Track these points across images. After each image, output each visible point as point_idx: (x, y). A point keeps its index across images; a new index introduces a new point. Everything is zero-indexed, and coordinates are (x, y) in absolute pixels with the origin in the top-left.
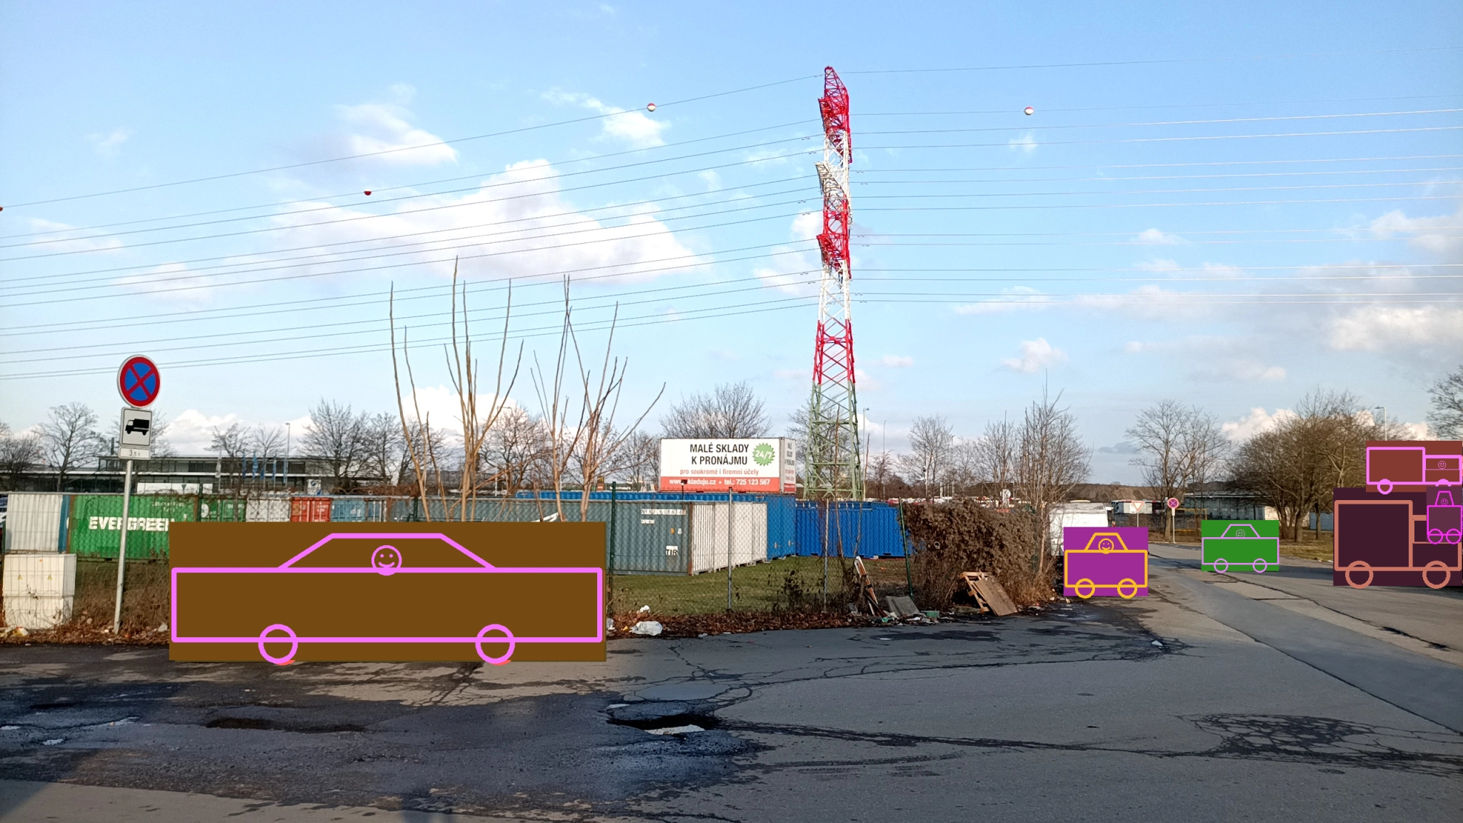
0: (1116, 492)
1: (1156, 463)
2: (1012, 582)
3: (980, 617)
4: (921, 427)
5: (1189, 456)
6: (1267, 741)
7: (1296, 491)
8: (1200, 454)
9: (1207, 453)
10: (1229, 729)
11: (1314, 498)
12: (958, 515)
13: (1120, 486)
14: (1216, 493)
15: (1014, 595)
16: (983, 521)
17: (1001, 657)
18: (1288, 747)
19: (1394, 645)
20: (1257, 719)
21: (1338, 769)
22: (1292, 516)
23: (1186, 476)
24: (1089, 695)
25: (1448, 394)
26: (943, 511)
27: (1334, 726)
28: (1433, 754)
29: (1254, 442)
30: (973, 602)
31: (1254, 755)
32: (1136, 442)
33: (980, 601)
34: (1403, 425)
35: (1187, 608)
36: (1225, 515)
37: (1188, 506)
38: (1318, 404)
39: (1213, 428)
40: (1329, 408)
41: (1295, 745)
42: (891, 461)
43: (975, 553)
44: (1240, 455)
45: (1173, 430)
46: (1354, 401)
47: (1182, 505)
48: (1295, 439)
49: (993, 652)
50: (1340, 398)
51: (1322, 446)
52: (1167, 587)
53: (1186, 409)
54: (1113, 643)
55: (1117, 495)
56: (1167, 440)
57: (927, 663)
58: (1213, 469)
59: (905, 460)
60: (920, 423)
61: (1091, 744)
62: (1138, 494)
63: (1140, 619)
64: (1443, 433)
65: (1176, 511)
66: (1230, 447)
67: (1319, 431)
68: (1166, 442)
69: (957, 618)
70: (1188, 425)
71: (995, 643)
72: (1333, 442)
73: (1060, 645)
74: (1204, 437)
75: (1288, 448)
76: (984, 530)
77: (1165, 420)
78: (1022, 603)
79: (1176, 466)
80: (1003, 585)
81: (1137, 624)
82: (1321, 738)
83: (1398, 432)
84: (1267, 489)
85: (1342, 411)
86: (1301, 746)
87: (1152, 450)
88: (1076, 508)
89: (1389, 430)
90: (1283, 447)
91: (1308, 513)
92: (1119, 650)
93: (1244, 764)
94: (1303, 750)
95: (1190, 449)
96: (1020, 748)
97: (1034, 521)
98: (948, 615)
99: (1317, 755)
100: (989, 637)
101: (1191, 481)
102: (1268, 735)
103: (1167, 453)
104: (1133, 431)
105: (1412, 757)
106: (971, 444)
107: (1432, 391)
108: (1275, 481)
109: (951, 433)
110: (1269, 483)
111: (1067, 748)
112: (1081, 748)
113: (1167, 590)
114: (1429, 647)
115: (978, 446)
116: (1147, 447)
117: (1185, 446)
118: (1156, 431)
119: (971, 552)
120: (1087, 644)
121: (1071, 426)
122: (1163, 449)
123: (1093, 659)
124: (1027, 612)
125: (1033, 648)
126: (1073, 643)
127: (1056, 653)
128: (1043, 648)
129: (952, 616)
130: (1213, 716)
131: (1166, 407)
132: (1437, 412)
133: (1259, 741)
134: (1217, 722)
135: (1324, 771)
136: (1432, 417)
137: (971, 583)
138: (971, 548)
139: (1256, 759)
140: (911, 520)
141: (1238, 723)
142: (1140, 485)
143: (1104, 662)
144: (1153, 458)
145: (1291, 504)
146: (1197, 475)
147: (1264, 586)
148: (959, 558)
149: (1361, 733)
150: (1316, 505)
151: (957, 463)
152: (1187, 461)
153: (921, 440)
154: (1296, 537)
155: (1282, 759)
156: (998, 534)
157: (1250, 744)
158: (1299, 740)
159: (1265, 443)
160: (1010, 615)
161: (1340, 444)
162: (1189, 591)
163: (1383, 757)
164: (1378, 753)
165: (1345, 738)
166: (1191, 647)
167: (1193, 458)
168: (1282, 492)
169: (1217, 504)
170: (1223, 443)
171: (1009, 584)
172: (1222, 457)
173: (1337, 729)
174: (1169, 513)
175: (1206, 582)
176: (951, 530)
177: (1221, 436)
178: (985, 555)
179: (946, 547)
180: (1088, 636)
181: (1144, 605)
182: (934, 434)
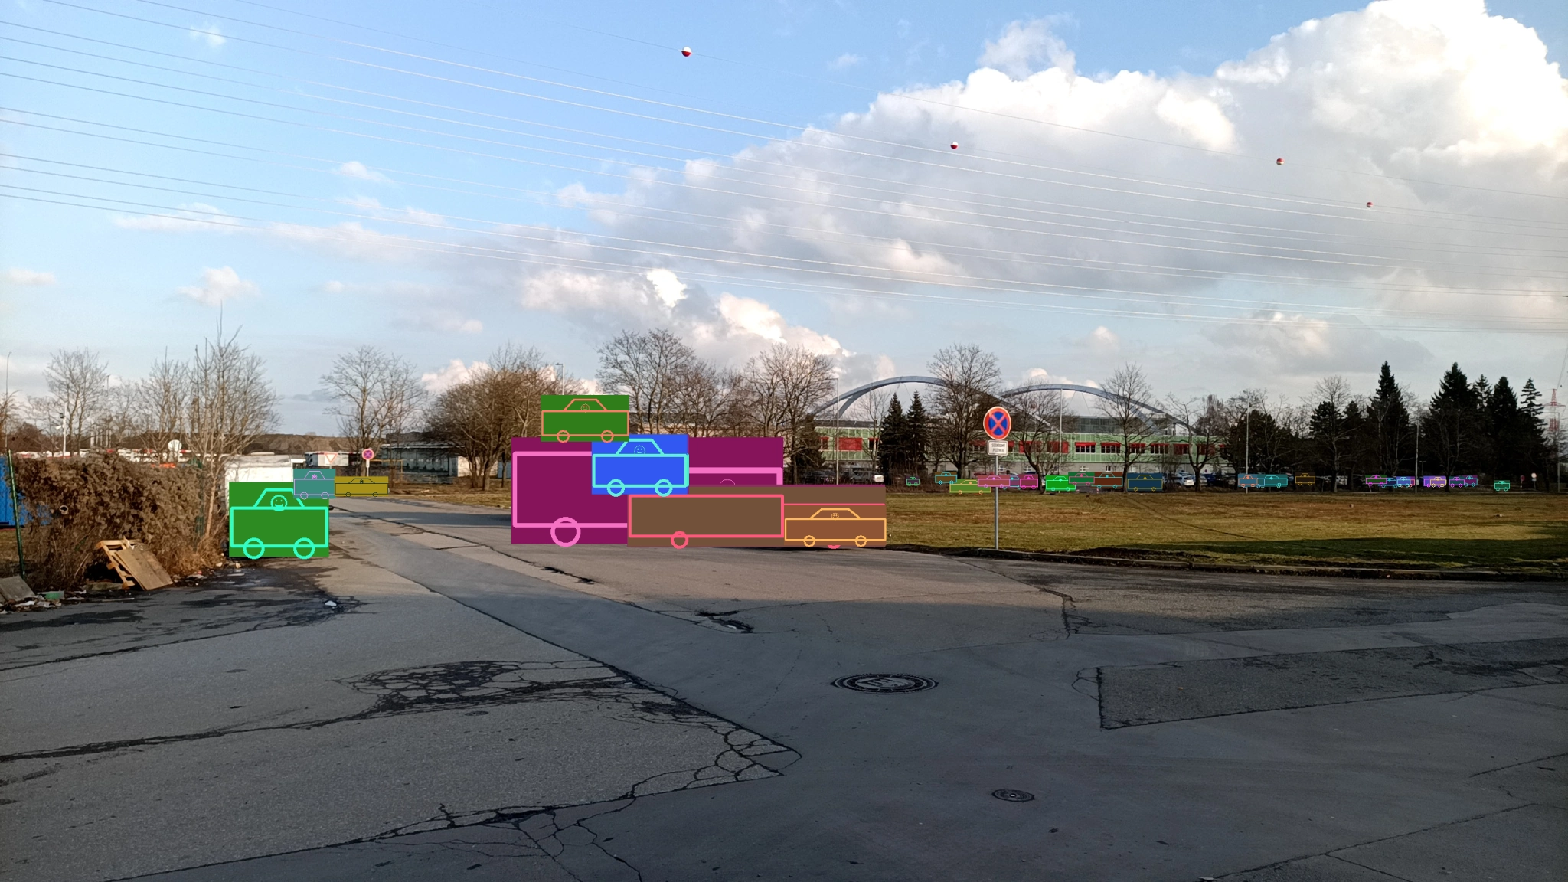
0: (311, 443)
1: (352, 412)
2: (168, 550)
3: (123, 593)
4: (63, 363)
5: (386, 405)
6: (422, 693)
7: (485, 441)
8: (398, 403)
9: (404, 402)
10: (387, 686)
11: (501, 448)
12: (96, 472)
13: (316, 437)
14: (412, 444)
15: (169, 564)
16: (130, 479)
17: (140, 639)
18: (442, 696)
19: (552, 583)
20: (416, 671)
21: (483, 710)
22: (481, 465)
23: (383, 426)
24: (240, 671)
25: (612, 354)
26: (74, 467)
27: (488, 667)
28: (565, 682)
29: (450, 393)
30: (114, 576)
31: (407, 710)
32: (332, 389)
33: (123, 575)
34: (578, 381)
35: (369, 564)
36: (421, 466)
37: (385, 457)
38: (508, 358)
39: (411, 377)
40: (518, 363)
41: (448, 693)
42: (17, 405)
43: (119, 517)
44: (436, 405)
45: (371, 378)
46: (539, 357)
47: (379, 456)
48: (487, 391)
49: (130, 634)
50: (527, 354)
51: (510, 398)
52: (352, 542)
53: (385, 357)
54: (280, 608)
55: (312, 446)
56: (365, 388)
57: (32, 659)
58: (410, 419)
59: (38, 403)
60: (61, 358)
61: (230, 727)
62: (334, 445)
63: (317, 579)
64: (607, 389)
65: (371, 462)
66: (426, 397)
67: (508, 383)
68: (364, 391)
69: (88, 598)
70: (386, 373)
71: (135, 624)
72: (520, 395)
73: (218, 617)
74: (402, 386)
75: (480, 400)
76: (132, 489)
77: (363, 367)
78: (180, 573)
79: (373, 415)
80: (156, 553)
81: (313, 585)
82: (475, 683)
83: (574, 387)
84: (460, 440)
85: (528, 365)
86: (454, 693)
87: (349, 398)
88: (258, 462)
89: (567, 385)
90: (476, 398)
91: (496, 463)
92: (287, 615)
93: (396, 721)
94: (454, 696)
95: (388, 398)
96: (140, 747)
97: (201, 477)
98: (77, 595)
99: (467, 699)
100: (129, 616)
101: (388, 432)
102: (424, 687)
103: (364, 402)
104: (329, 378)
105: (549, 687)
106: (132, 385)
107: (601, 351)
108: (468, 431)
109: (106, 371)
110: (462, 434)
111: (201, 736)
112: (218, 733)
113: (352, 546)
114: (579, 582)
115: (142, 389)
116: (343, 395)
117: (383, 395)
118: (354, 378)
119: (112, 517)
120: (250, 612)
121: (259, 369)
122: (360, 398)
123: (255, 629)
124: (186, 582)
125: (183, 624)
126: (234, 613)
127: (211, 627)
128: (195, 623)
129: (82, 595)
130: (373, 675)
131: (365, 354)
132: (604, 370)
133: (412, 694)
134: (376, 680)
135: (470, 714)
136: (599, 375)
137: (112, 553)
138: (113, 512)
139: (409, 713)
140: (26, 479)
141: (399, 678)
142: (337, 436)
143: (267, 630)
144: (349, 408)
145: (481, 454)
146: (394, 425)
147: (447, 536)
148: (95, 525)
149: (509, 671)
150: (503, 455)
151: (113, 409)
152: (384, 411)
153: (63, 379)
154: (484, 487)
155: (434, 710)
156: (150, 493)
157: (405, 698)
158: (453, 687)
159: (461, 393)
160: (163, 587)
161: (525, 397)
162: (374, 546)
163: (524, 691)
164: (520, 688)
165: (494, 678)
166: (366, 604)
167: (390, 408)
168: (474, 442)
169: (414, 455)
170: (421, 393)
171: (163, 551)
172: (420, 407)
173: (490, 670)
174: (363, 465)
175: (392, 535)
176: (86, 491)
177: (418, 386)
178: (131, 519)
179: (77, 511)
180: (253, 603)
181: (325, 563)
182: (82, 373)
